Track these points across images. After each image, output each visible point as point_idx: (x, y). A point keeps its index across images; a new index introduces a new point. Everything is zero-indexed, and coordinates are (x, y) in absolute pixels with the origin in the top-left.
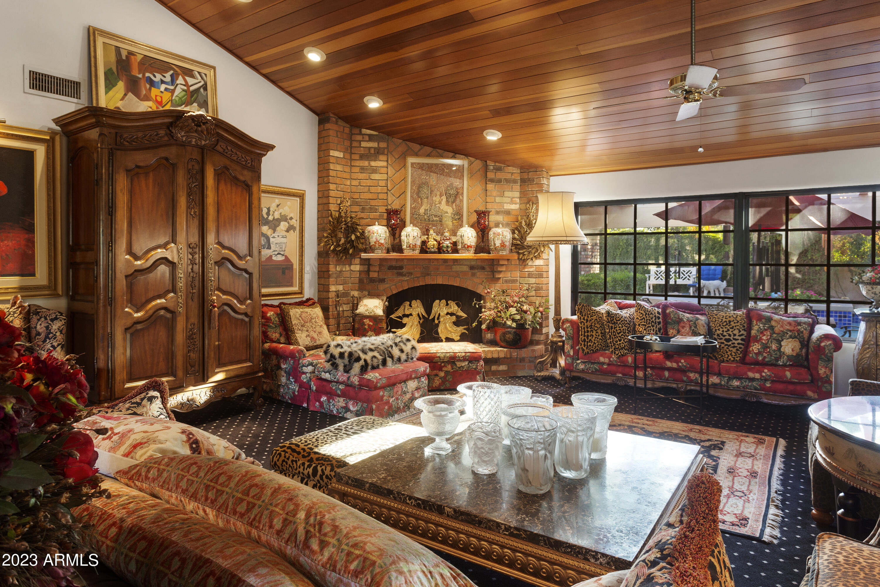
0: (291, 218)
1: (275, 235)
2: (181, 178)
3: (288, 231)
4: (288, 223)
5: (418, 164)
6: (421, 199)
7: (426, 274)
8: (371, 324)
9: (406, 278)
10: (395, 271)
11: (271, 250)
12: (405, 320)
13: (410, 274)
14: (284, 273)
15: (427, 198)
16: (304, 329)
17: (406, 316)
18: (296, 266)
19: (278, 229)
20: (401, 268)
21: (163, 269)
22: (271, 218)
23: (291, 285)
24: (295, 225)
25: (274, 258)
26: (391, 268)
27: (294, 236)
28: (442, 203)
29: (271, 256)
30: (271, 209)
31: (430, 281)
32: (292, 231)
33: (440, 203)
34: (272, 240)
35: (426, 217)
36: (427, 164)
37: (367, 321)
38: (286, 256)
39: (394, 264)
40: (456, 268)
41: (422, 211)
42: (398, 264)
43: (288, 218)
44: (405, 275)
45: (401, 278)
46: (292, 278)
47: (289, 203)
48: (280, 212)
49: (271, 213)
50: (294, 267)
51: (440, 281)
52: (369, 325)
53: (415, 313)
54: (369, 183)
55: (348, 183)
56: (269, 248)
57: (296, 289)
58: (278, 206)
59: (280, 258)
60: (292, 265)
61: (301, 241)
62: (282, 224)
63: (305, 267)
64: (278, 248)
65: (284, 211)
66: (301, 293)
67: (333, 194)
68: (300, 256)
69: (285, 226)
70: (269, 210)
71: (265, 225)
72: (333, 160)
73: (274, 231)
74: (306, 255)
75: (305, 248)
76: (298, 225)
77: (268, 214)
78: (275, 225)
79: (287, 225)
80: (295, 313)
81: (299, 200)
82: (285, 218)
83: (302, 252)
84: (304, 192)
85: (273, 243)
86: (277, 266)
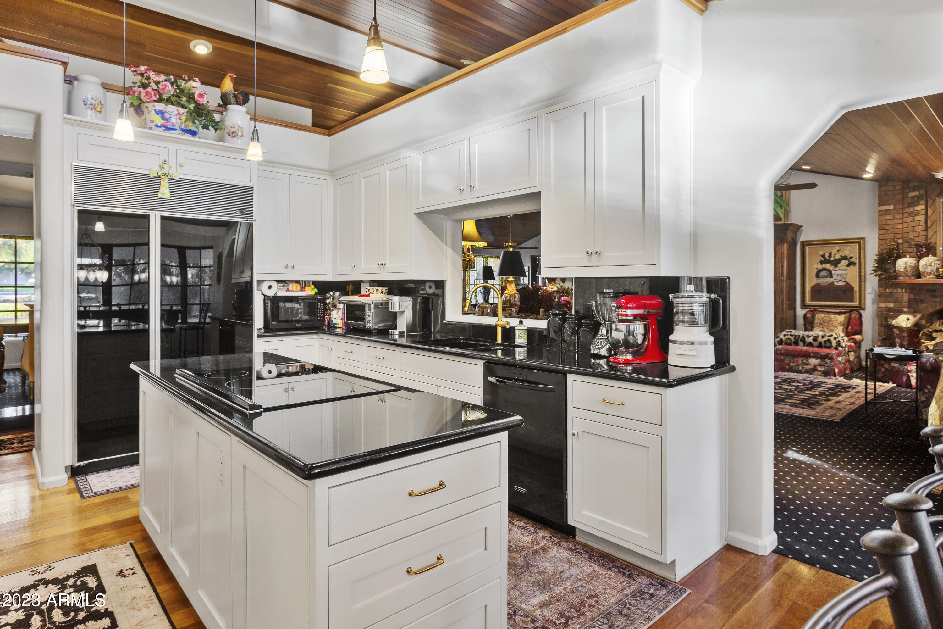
0: (851, 257)
1: (837, 269)
3: (848, 265)
4: (849, 261)
8: (898, 333)
9: (938, 300)
10: (931, 294)
11: (833, 279)
13: (941, 296)
17: (937, 331)
18: (856, 289)
19: (839, 265)
20: (935, 291)
22: (832, 259)
24: (855, 262)
25: (836, 283)
27: (854, 270)
29: (833, 283)
32: (852, 266)
34: (833, 272)
37: (895, 330)
38: (847, 283)
39: (930, 287)
42: (933, 288)
43: (848, 257)
44: (937, 297)
45: (934, 299)
47: (848, 248)
48: (840, 254)
49: (833, 255)
50: (855, 289)
54: (913, 224)
55: (900, 226)
56: (831, 277)
57: (856, 303)
58: (838, 251)
59: (841, 283)
61: (860, 272)
62: (843, 262)
63: (866, 290)
64: (839, 277)
65: (843, 254)
66: (860, 307)
67: (882, 237)
68: (860, 282)
69: (845, 263)
70: (830, 254)
71: (827, 263)
72: (882, 213)
73: (836, 266)
74: (867, 281)
75: (867, 277)
76: (857, 261)
77: (830, 256)
78: (836, 263)
79: (847, 262)
80: (819, 316)
81: (857, 245)
82: (845, 258)
83: (862, 279)
84: (863, 239)
85: (834, 274)
86: (839, 288)
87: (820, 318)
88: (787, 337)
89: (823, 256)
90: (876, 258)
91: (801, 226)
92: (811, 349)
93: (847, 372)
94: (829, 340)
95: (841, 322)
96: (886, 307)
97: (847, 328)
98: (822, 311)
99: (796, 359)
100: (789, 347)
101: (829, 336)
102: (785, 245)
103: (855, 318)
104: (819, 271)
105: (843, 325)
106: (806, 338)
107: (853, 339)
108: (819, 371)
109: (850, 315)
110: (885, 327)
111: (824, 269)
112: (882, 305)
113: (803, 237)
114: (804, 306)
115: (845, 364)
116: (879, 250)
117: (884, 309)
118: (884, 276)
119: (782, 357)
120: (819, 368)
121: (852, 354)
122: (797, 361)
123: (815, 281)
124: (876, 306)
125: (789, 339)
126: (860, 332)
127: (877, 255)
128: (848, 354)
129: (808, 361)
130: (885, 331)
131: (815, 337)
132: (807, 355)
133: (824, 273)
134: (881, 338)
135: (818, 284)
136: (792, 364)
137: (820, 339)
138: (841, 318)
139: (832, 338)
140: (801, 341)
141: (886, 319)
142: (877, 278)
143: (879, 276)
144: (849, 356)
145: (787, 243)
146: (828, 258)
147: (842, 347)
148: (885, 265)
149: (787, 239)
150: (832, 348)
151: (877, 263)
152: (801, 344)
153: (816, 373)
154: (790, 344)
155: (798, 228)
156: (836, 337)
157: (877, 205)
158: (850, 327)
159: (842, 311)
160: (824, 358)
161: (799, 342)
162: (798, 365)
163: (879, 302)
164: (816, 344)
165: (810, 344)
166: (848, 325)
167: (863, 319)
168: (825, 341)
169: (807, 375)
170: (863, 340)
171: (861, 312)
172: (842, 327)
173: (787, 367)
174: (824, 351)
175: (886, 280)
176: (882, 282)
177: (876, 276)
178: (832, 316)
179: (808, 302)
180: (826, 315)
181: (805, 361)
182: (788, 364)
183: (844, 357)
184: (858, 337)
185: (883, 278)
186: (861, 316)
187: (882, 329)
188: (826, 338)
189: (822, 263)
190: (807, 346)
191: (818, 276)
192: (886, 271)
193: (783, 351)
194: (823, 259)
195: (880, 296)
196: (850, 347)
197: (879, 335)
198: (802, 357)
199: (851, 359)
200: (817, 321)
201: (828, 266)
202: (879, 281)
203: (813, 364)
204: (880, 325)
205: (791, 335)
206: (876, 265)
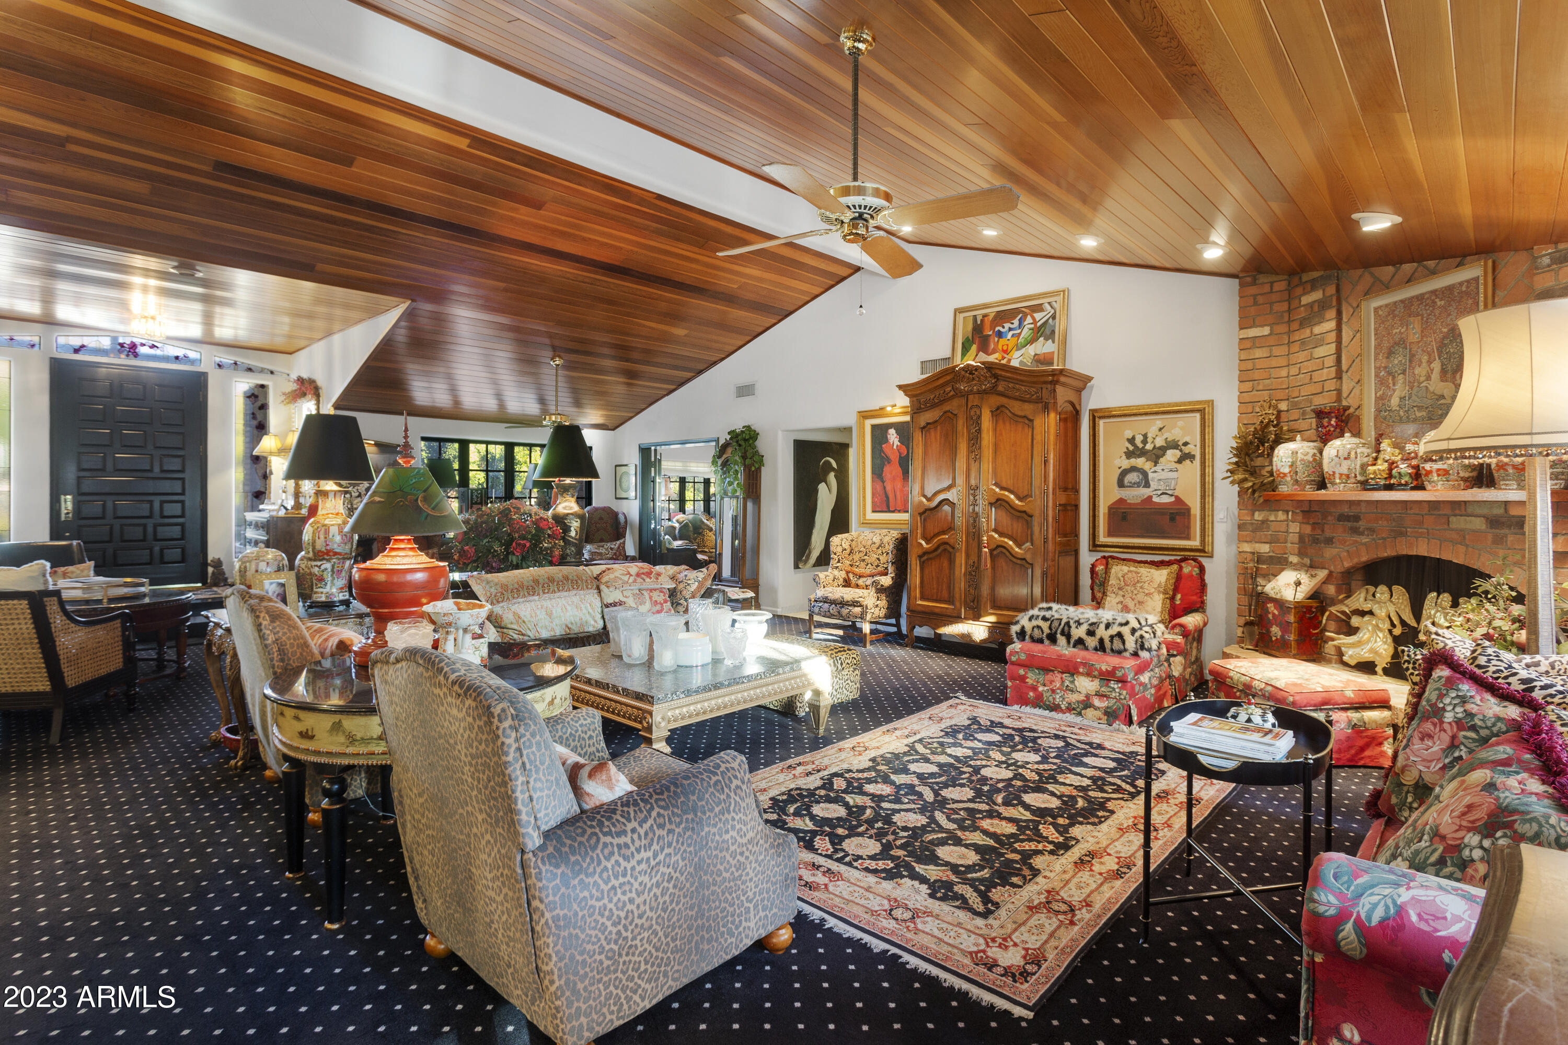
0: (1186, 444)
1: (1158, 468)
2: (961, 424)
3: (1180, 461)
4: (1181, 451)
5: (1387, 306)
6: (1394, 377)
7: (1399, 533)
8: (1276, 612)
9: (1365, 540)
10: (1349, 524)
11: (1151, 489)
12: (1355, 621)
13: (1372, 530)
14: (1172, 519)
15: (1404, 372)
16: (1121, 593)
17: (1362, 613)
18: (1196, 511)
19: (1163, 460)
20: (1357, 518)
21: (946, 508)
22: (1149, 447)
23: (1188, 538)
24: (1193, 453)
25: (1155, 499)
26: (1342, 518)
27: (1192, 469)
28: (1433, 377)
29: (1150, 497)
30: (1150, 436)
31: (1404, 548)
32: (1188, 462)
33: (1428, 378)
34: (1151, 475)
35: (1402, 413)
36: (1402, 301)
37: (1271, 606)
38: (1177, 497)
39: (1345, 510)
40: (1458, 522)
41: (1395, 401)
42: (1354, 511)
43: (1180, 443)
44: (1362, 534)
45: (1356, 538)
46: (1189, 527)
47: (1180, 423)
48: (1164, 437)
49: (1149, 440)
50: (1192, 512)
51: (1422, 549)
52: (1274, 614)
53: (1381, 612)
54: (1311, 366)
55: (1284, 373)
56: (1147, 485)
57: (1195, 543)
58: (1160, 429)
59: (1166, 499)
60: (1189, 510)
61: (1203, 475)
62: (1169, 453)
63: (1215, 512)
64: (1162, 487)
65: (1171, 435)
66: (1203, 551)
67: (1247, 398)
68: (1203, 497)
69: (1175, 455)
70: (1145, 436)
71: (1139, 456)
72: (1246, 345)
73: (1156, 463)
74: (1217, 495)
75: (1216, 485)
76: (1197, 453)
77: (1145, 442)
78: (1156, 455)
79: (1177, 453)
80: (1118, 570)
81: (1198, 415)
82: (1174, 445)
83: (1206, 491)
84: (1211, 403)
85: (1153, 479)
86: (1161, 510)
87: (1120, 575)
88: (1034, 623)
89: (1132, 441)
90: (1235, 445)
91: (1090, 379)
92: (1079, 655)
93: (1166, 705)
94: (1120, 635)
95: (1159, 585)
96: (1253, 553)
97: (1172, 599)
98: (1124, 560)
99: (1050, 676)
100: (1037, 647)
101: (1121, 625)
102: (1052, 415)
103: (1190, 575)
104: (1124, 473)
105: (1165, 593)
106: (1073, 625)
107: (1181, 625)
108: (1096, 708)
109: (1181, 568)
110: (1251, 596)
111: (1133, 469)
112: (1247, 547)
113: (1094, 400)
114: (1095, 546)
115: (1158, 688)
116: (1239, 427)
117: (1249, 556)
118: (1250, 484)
119: (1022, 672)
120: (1097, 702)
121: (1178, 661)
122: (1052, 682)
123: (1118, 494)
124: (1234, 549)
125: (1039, 627)
126: (1198, 606)
127: (1235, 437)
128: (1167, 660)
129: (1073, 682)
130: (1250, 606)
131: (1092, 624)
132: (1071, 669)
133: (1132, 477)
134: (1242, 621)
135: (1121, 501)
136: (1041, 689)
137: (1101, 632)
138: (1161, 576)
139: (1126, 631)
140: (1063, 633)
141: (1254, 578)
142: (1236, 488)
143: (1241, 482)
144: (1170, 665)
145: (1055, 410)
146: (1140, 445)
147: (1149, 650)
148: (1252, 460)
149: (1055, 403)
150: (1127, 654)
151: (1235, 455)
152: (1062, 640)
153: (1090, 712)
154: (1040, 641)
155: (1085, 380)
156: (1137, 626)
157: (1237, 328)
158: (1179, 596)
159: (1167, 558)
160: (1107, 677)
161: (1059, 636)
162: (1053, 691)
163: (1241, 540)
164: (1092, 642)
165: (1080, 642)
166: (1176, 589)
167: (1208, 578)
168: (1112, 637)
169: (1070, 717)
170: (1205, 624)
171: (1204, 561)
172: (1162, 596)
173: (1031, 694)
174: (1106, 663)
175: (1254, 492)
176: (1246, 497)
177: (1232, 483)
178: (1144, 571)
179: (1102, 539)
180: (1132, 569)
181: (1067, 683)
182: (1034, 688)
183: (1157, 670)
184: (1191, 620)
185: (1248, 489)
186: (1202, 569)
187: (1245, 600)
188: (1114, 630)
189: (1129, 455)
190: (1074, 646)
191: (1121, 484)
192: (1253, 472)
193: (1023, 657)
194: (1131, 448)
195: (1240, 527)
196: (1170, 645)
197: (1240, 615)
198: (1063, 673)
199: (1176, 674)
200: (1113, 581)
201: (1140, 462)
202: (1240, 494)
203: (1084, 692)
204: (1243, 591)
205: (1045, 619)
206: (1235, 460)
